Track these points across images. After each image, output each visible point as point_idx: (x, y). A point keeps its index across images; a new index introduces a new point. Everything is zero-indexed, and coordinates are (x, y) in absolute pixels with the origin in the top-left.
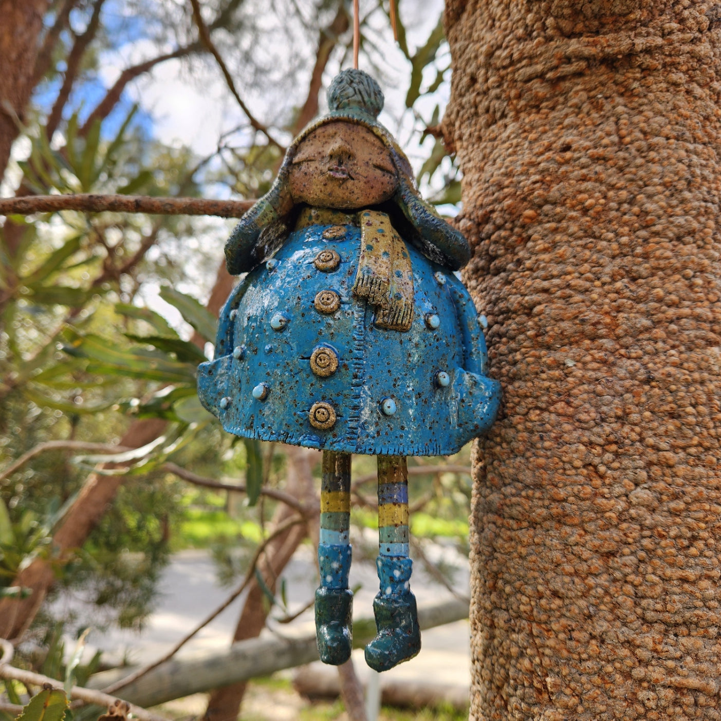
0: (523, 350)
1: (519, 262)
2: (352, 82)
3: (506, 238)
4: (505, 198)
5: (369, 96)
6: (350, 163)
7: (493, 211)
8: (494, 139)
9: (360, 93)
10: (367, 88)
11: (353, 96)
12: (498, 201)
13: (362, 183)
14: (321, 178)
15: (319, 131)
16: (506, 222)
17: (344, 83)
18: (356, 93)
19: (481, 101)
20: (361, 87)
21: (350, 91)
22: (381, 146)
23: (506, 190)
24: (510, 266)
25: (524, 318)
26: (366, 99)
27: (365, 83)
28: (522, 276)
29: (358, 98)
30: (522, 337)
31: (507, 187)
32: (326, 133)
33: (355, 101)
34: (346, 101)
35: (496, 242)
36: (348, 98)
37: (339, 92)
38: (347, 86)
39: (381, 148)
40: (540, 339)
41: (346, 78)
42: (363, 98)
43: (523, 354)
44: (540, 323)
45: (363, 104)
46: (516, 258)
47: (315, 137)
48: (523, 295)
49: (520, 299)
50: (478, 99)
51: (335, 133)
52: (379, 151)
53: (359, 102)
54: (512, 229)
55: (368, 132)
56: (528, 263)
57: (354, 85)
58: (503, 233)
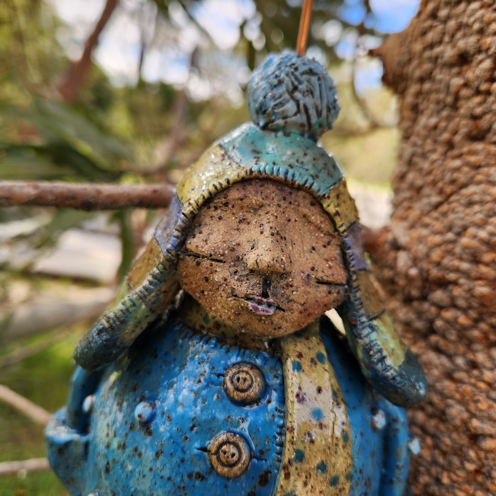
0: (454, 477)
1: (474, 365)
2: (295, 88)
3: (465, 328)
4: (479, 278)
5: (319, 114)
6: (283, 283)
7: (455, 283)
8: (477, 167)
9: (306, 110)
10: (318, 102)
11: (295, 114)
12: (466, 274)
13: (296, 314)
14: (231, 301)
15: (234, 194)
16: (470, 307)
17: (282, 89)
18: (299, 111)
19: (468, 98)
20: (308, 101)
21: (291, 107)
22: (330, 229)
23: (484, 269)
24: (460, 361)
25: (464, 440)
26: (314, 119)
27: (317, 93)
28: (474, 385)
29: (301, 118)
30: (456, 461)
31: (487, 264)
32: (246, 202)
33: (295, 124)
34: (280, 122)
35: (447, 321)
36: (285, 118)
37: (272, 104)
38: (287, 96)
39: (330, 235)
40: (480, 478)
41: (287, 80)
42: (309, 118)
43: (453, 481)
44: (485, 462)
45: (307, 128)
46: (471, 356)
47: (226, 204)
48: (473, 416)
49: (465, 415)
50: (465, 92)
51: (261, 206)
52: (326, 239)
53: (302, 125)
54: (476, 321)
55: (312, 204)
56: (488, 375)
57: (298, 95)
58: (463, 320)
